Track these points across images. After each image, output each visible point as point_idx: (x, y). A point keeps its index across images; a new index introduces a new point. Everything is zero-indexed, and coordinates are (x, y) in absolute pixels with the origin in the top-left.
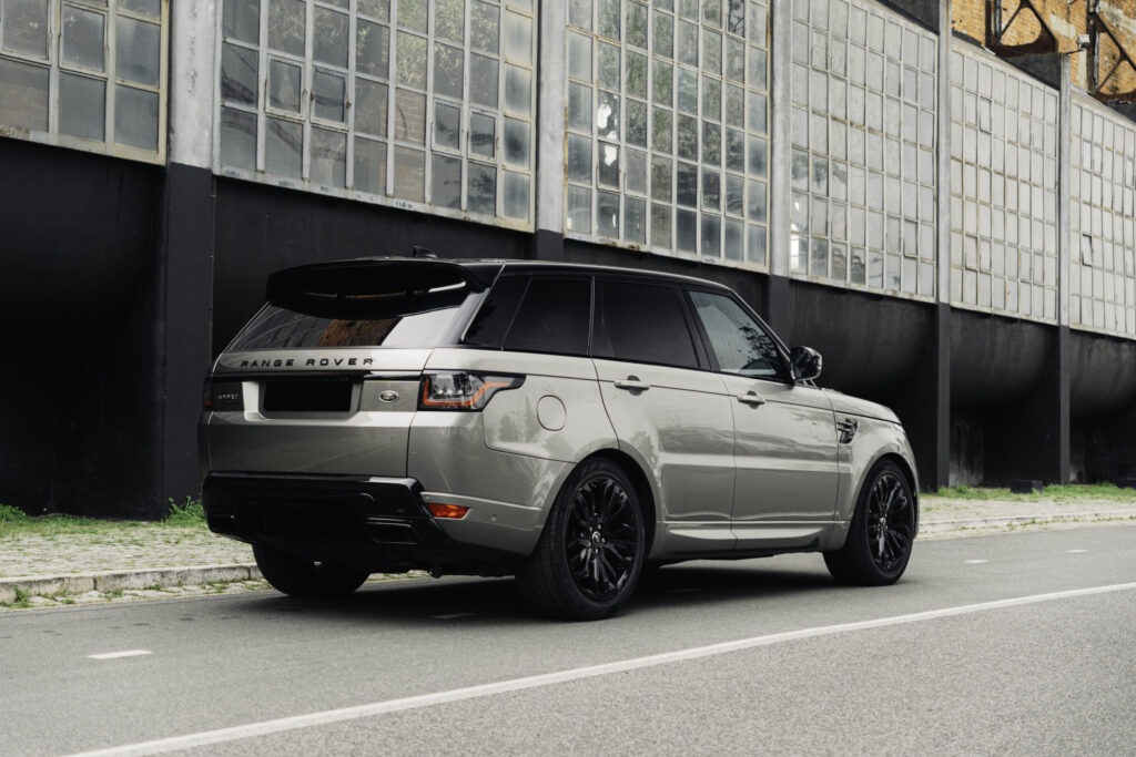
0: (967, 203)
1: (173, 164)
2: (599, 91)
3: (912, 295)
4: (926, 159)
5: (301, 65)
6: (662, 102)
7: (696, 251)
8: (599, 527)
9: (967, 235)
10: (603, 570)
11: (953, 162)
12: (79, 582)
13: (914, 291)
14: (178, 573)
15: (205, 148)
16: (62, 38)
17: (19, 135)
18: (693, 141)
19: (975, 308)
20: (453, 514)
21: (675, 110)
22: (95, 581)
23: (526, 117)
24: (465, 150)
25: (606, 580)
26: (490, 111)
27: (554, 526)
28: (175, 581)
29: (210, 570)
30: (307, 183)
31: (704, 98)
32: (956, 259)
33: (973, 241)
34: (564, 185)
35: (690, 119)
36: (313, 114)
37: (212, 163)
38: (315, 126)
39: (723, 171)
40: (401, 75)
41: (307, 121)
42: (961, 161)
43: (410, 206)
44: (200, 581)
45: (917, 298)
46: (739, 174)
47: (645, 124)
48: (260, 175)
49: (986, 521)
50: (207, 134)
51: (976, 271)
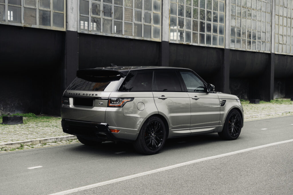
0: (280, 27)
1: (68, 31)
2: (178, 5)
3: (264, 51)
4: (268, 16)
5: (100, 4)
6: (195, 6)
7: (204, 44)
8: (154, 132)
9: (280, 35)
10: (155, 143)
11: (276, 16)
12: (36, 141)
13: (265, 50)
14: (61, 138)
15: (76, 26)
16: (39, 2)
17: (29, 26)
18: (204, 16)
19: (282, 54)
20: (116, 132)
21: (199, 8)
22: (40, 141)
23: (159, 13)
24: (143, 22)
25: (155, 145)
26: (149, 12)
27: (141, 133)
28: (60, 140)
29: (69, 137)
30: (102, 33)
31: (207, 4)
32: (277, 41)
33: (281, 36)
34: (169, 29)
35: (203, 10)
36: (103, 16)
37: (77, 30)
38: (103, 19)
39: (212, 23)
40: (126, 4)
41: (102, 18)
42: (279, 16)
43: (129, 37)
44: (66, 140)
45: (265, 52)
46: (217, 23)
47: (191, 12)
48: (90, 32)
49: (276, 113)
50: (76, 23)
51: (282, 44)
